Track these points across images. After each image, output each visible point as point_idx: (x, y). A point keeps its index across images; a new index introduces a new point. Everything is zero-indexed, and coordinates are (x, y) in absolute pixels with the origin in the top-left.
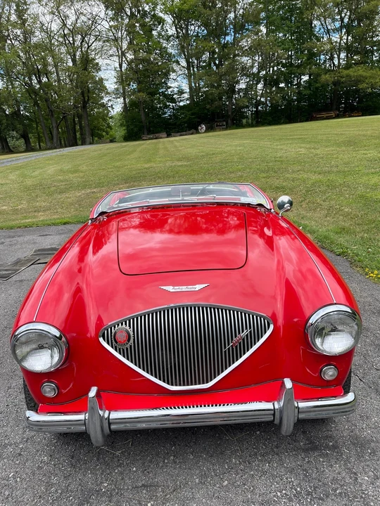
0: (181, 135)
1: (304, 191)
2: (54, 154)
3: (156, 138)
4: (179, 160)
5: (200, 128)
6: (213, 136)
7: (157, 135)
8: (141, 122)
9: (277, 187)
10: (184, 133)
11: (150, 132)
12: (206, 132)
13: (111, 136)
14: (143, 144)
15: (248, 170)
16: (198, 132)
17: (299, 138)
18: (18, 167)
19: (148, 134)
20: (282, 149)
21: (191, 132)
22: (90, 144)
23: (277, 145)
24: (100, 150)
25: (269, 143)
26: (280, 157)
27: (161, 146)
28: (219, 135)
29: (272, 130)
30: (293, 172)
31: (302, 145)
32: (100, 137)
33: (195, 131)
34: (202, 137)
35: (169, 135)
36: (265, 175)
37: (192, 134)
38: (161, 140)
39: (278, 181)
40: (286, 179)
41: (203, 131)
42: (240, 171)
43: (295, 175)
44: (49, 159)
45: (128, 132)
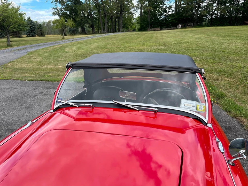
0: (168, 30)
1: (240, 77)
2: (102, 36)
3: (154, 31)
4: (160, 45)
5: (178, 26)
6: (184, 31)
7: (155, 29)
8: (148, 22)
9: (220, 71)
10: (170, 28)
11: (152, 27)
12: (181, 28)
13: (133, 28)
14: (146, 34)
15: (201, 56)
16: (177, 28)
17: (237, 36)
18: (80, 42)
19: (151, 28)
20: (225, 43)
21: (173, 28)
22: (122, 32)
23: (222, 40)
24: (124, 35)
25: (217, 38)
26: (224, 49)
27: (154, 35)
28: (188, 31)
29: (219, 29)
30: (233, 61)
31: (239, 41)
32: (127, 28)
33: (175, 28)
34: (178, 32)
35: (161, 29)
36: (212, 61)
37: (174, 29)
38: (156, 32)
39: (221, 66)
40: (227, 66)
41: (180, 28)
42: (196, 56)
43: (234, 64)
44: (98, 39)
45: (141, 27)
